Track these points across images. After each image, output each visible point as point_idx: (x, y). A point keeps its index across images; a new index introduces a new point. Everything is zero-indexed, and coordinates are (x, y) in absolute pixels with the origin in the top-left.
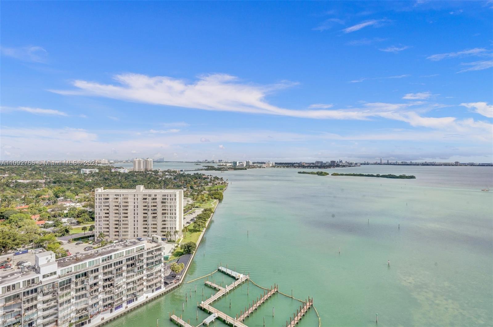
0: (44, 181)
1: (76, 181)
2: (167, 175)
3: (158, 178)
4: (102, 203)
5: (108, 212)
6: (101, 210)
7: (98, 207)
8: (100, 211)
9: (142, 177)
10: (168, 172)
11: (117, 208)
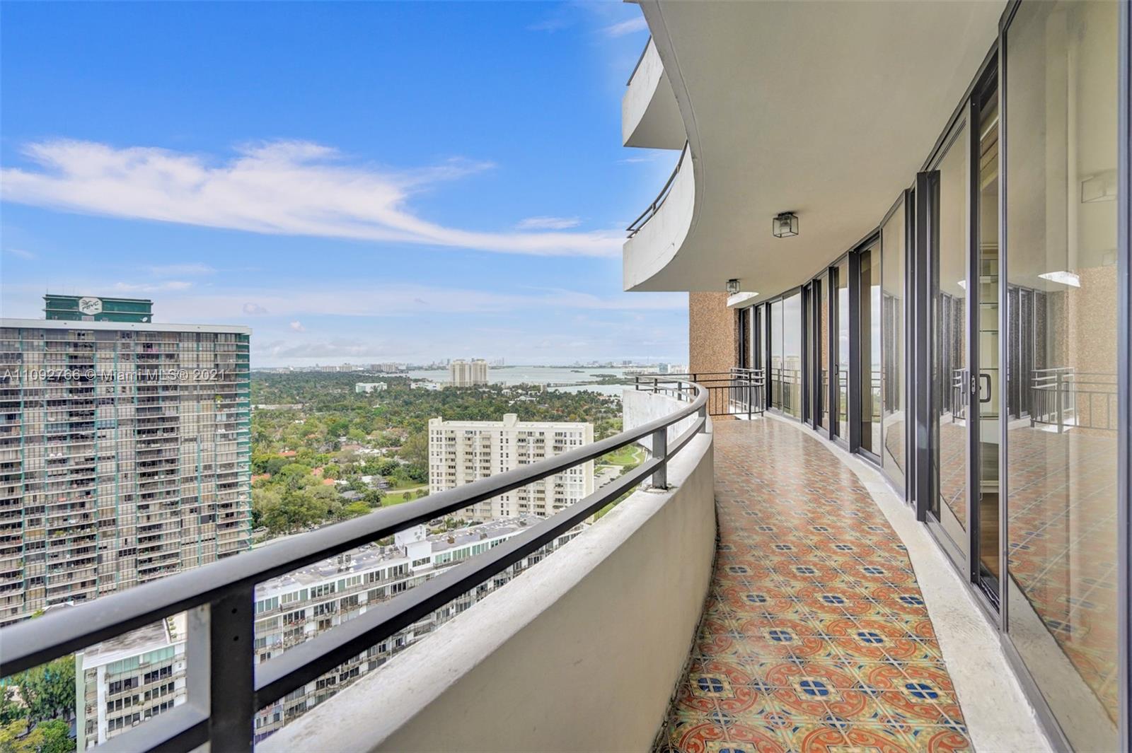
0: (300, 406)
1: (354, 407)
2: (521, 395)
3: (507, 402)
4: (443, 446)
5: (453, 464)
6: (441, 460)
7: (435, 454)
8: (439, 463)
9: (474, 400)
10: (523, 389)
11: (470, 457)
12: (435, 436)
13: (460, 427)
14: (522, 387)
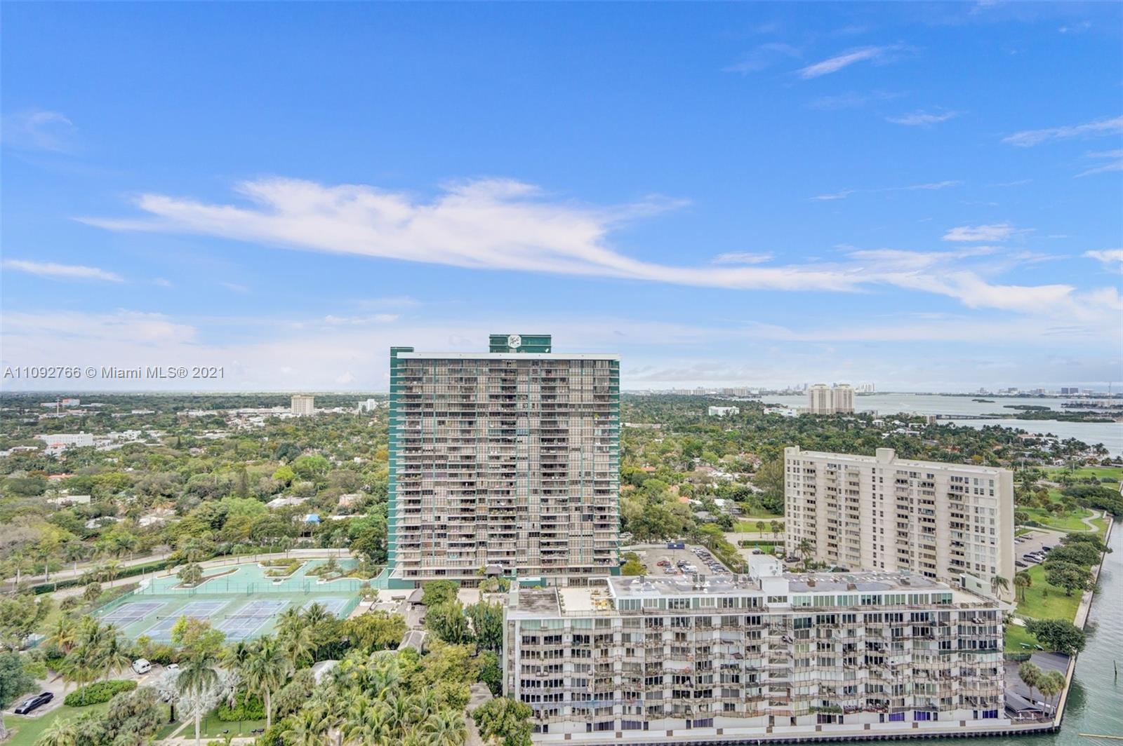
0: (659, 426)
1: (708, 429)
2: (899, 427)
3: (879, 434)
4: (801, 478)
5: (812, 498)
6: (798, 492)
7: (792, 485)
8: (796, 496)
9: (837, 429)
10: (901, 420)
11: (833, 493)
12: (792, 466)
13: (822, 459)
14: (898, 417)
